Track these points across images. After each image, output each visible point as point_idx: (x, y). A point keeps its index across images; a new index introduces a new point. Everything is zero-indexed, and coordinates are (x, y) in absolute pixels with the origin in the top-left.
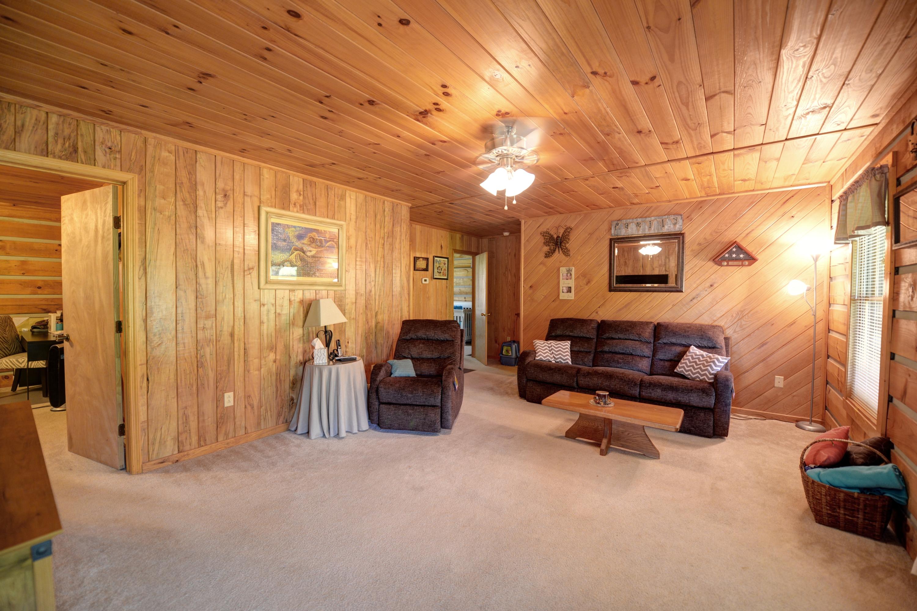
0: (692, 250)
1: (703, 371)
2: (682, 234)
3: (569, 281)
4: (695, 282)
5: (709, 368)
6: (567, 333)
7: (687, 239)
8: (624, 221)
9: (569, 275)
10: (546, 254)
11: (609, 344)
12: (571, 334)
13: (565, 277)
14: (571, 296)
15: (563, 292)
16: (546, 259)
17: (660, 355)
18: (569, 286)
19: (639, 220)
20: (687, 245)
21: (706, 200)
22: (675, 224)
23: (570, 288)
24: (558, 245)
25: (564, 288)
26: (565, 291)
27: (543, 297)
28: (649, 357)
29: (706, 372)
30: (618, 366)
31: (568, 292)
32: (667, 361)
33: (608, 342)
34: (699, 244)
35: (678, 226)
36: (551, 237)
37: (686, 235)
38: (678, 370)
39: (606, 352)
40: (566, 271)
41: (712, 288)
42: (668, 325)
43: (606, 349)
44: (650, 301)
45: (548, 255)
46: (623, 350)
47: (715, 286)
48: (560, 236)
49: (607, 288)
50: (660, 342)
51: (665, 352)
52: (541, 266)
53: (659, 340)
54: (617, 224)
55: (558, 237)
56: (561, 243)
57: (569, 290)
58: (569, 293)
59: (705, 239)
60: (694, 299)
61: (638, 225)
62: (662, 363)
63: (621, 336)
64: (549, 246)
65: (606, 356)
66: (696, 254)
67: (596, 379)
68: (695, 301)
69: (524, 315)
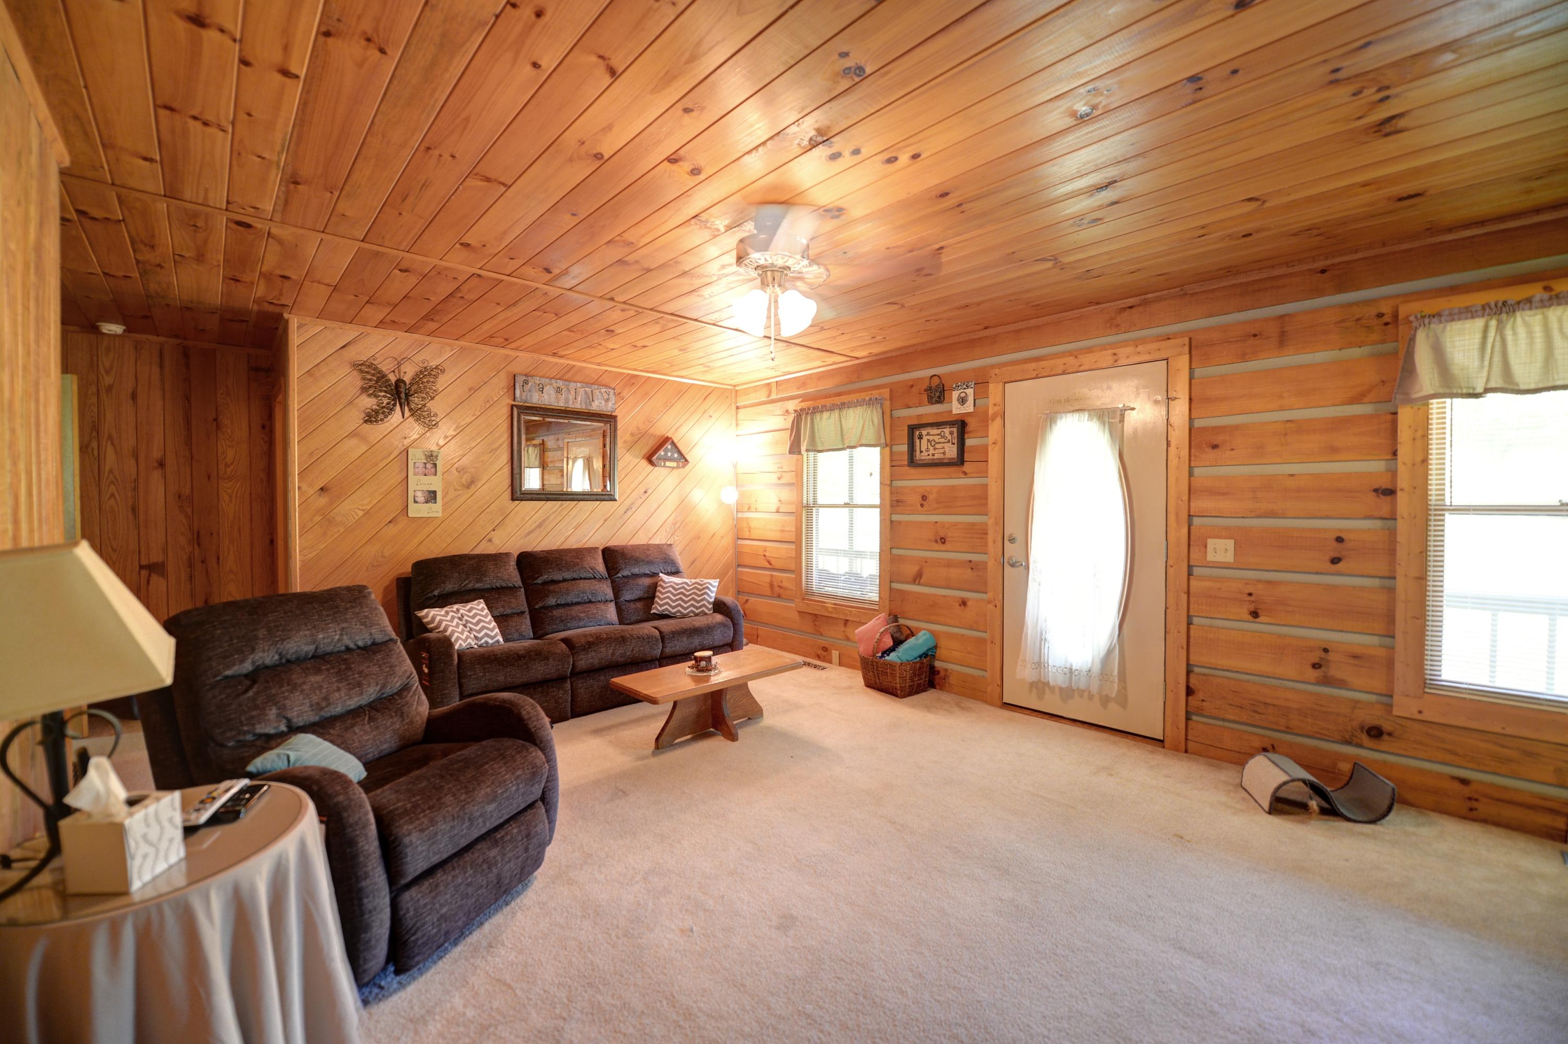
0: (625, 442)
1: (698, 602)
2: (615, 417)
3: (430, 479)
4: (629, 487)
5: (706, 596)
6: (470, 586)
7: (620, 425)
8: (537, 380)
9: (429, 466)
10: (369, 415)
11: (554, 591)
12: (478, 585)
13: (421, 470)
14: (435, 510)
15: (415, 502)
16: (367, 427)
17: (627, 596)
18: (432, 489)
19: (560, 383)
20: (619, 433)
21: (637, 375)
22: (607, 400)
23: (434, 492)
24: (400, 398)
25: (419, 494)
26: (421, 498)
27: (361, 513)
28: (611, 601)
29: (704, 602)
30: (580, 624)
31: (427, 502)
32: (636, 600)
33: (552, 588)
34: (632, 434)
35: (610, 404)
36: (381, 377)
37: (619, 419)
38: (657, 609)
39: (552, 607)
40: (423, 457)
41: (647, 495)
42: (623, 549)
43: (552, 601)
44: (576, 515)
45: (372, 417)
46: (578, 597)
47: (649, 492)
48: (407, 379)
49: (507, 494)
50: (620, 575)
51: (632, 589)
52: (354, 441)
53: (618, 573)
54: (526, 382)
55: (399, 381)
56: (407, 395)
57: (432, 496)
58: (430, 505)
59: (638, 427)
60: (628, 510)
61: (558, 390)
62: (632, 605)
63: (567, 575)
64: (376, 396)
65: (557, 613)
66: (630, 448)
67: (603, 650)
68: (629, 513)
69: (302, 561)
